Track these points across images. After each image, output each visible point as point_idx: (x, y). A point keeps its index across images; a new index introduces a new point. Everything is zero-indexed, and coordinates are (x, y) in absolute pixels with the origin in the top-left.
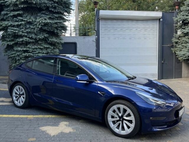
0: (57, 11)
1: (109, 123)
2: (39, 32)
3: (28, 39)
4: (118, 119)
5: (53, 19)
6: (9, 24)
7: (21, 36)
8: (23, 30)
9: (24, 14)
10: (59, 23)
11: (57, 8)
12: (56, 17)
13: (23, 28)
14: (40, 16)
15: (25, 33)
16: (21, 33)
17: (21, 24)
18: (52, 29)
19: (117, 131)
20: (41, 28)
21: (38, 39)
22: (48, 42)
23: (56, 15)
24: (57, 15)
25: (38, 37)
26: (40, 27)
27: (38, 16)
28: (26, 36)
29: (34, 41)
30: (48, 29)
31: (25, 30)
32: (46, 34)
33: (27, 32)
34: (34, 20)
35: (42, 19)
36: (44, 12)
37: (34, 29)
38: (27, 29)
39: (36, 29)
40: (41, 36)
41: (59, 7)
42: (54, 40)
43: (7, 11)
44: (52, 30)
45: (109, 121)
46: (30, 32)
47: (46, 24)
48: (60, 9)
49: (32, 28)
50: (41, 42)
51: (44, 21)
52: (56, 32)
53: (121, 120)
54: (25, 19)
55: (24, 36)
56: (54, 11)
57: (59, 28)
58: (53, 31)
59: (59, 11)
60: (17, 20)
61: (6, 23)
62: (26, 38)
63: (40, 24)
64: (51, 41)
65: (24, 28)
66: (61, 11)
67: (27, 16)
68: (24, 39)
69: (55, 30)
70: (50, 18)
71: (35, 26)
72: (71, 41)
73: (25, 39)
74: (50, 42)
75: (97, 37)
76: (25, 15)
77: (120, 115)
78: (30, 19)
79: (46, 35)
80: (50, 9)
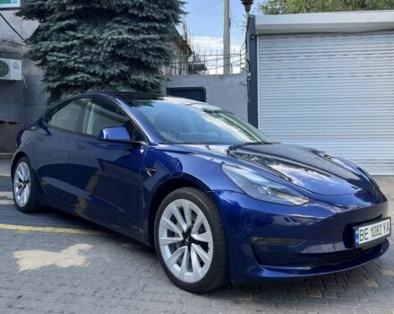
0: (145, 15)
1: (162, 248)
2: (110, 60)
3: (86, 75)
4: (181, 238)
5: (138, 33)
6: (51, 46)
7: (73, 71)
8: (76, 56)
9: (79, 24)
10: (150, 39)
11: (146, 8)
12: (144, 28)
13: (76, 54)
14: (109, 27)
15: (80, 63)
16: (72, 63)
17: (73, 46)
18: (135, 54)
19: (176, 270)
20: (113, 52)
21: (107, 77)
22: (131, 82)
23: (142, 24)
24: (146, 25)
25: (108, 71)
26: (109, 49)
27: (106, 27)
28: (83, 71)
29: (100, 80)
30: (127, 53)
31: (80, 57)
32: (126, 65)
33: (85, 60)
34: (97, 35)
35: (113, 33)
36: (118, 18)
37: (99, 54)
38: (86, 55)
39: (102, 54)
40: (114, 70)
41: (149, 7)
42: (142, 77)
43: (50, 21)
44: (136, 57)
45: (161, 243)
46: (91, 62)
47: (122, 44)
48: (151, 10)
49: (95, 53)
50: (115, 83)
51: (115, 37)
52: (143, 59)
53: (187, 240)
54: (80, 35)
55: (80, 70)
56: (140, 16)
57: (151, 53)
58: (138, 59)
59: (149, 14)
60: (67, 37)
61: (45, 44)
62: (82, 75)
63: (109, 43)
64: (134, 79)
65: (79, 54)
66: (154, 14)
67: (84, 29)
68: (78, 76)
69: (143, 55)
70: (130, 31)
71: (100, 49)
72: (194, 86)
73: (80, 75)
74: (134, 83)
75: (249, 74)
76: (81, 28)
77: (185, 228)
78: (90, 34)
79: (125, 68)
80: (130, 11)
